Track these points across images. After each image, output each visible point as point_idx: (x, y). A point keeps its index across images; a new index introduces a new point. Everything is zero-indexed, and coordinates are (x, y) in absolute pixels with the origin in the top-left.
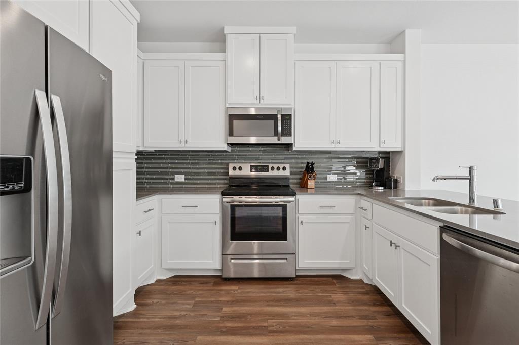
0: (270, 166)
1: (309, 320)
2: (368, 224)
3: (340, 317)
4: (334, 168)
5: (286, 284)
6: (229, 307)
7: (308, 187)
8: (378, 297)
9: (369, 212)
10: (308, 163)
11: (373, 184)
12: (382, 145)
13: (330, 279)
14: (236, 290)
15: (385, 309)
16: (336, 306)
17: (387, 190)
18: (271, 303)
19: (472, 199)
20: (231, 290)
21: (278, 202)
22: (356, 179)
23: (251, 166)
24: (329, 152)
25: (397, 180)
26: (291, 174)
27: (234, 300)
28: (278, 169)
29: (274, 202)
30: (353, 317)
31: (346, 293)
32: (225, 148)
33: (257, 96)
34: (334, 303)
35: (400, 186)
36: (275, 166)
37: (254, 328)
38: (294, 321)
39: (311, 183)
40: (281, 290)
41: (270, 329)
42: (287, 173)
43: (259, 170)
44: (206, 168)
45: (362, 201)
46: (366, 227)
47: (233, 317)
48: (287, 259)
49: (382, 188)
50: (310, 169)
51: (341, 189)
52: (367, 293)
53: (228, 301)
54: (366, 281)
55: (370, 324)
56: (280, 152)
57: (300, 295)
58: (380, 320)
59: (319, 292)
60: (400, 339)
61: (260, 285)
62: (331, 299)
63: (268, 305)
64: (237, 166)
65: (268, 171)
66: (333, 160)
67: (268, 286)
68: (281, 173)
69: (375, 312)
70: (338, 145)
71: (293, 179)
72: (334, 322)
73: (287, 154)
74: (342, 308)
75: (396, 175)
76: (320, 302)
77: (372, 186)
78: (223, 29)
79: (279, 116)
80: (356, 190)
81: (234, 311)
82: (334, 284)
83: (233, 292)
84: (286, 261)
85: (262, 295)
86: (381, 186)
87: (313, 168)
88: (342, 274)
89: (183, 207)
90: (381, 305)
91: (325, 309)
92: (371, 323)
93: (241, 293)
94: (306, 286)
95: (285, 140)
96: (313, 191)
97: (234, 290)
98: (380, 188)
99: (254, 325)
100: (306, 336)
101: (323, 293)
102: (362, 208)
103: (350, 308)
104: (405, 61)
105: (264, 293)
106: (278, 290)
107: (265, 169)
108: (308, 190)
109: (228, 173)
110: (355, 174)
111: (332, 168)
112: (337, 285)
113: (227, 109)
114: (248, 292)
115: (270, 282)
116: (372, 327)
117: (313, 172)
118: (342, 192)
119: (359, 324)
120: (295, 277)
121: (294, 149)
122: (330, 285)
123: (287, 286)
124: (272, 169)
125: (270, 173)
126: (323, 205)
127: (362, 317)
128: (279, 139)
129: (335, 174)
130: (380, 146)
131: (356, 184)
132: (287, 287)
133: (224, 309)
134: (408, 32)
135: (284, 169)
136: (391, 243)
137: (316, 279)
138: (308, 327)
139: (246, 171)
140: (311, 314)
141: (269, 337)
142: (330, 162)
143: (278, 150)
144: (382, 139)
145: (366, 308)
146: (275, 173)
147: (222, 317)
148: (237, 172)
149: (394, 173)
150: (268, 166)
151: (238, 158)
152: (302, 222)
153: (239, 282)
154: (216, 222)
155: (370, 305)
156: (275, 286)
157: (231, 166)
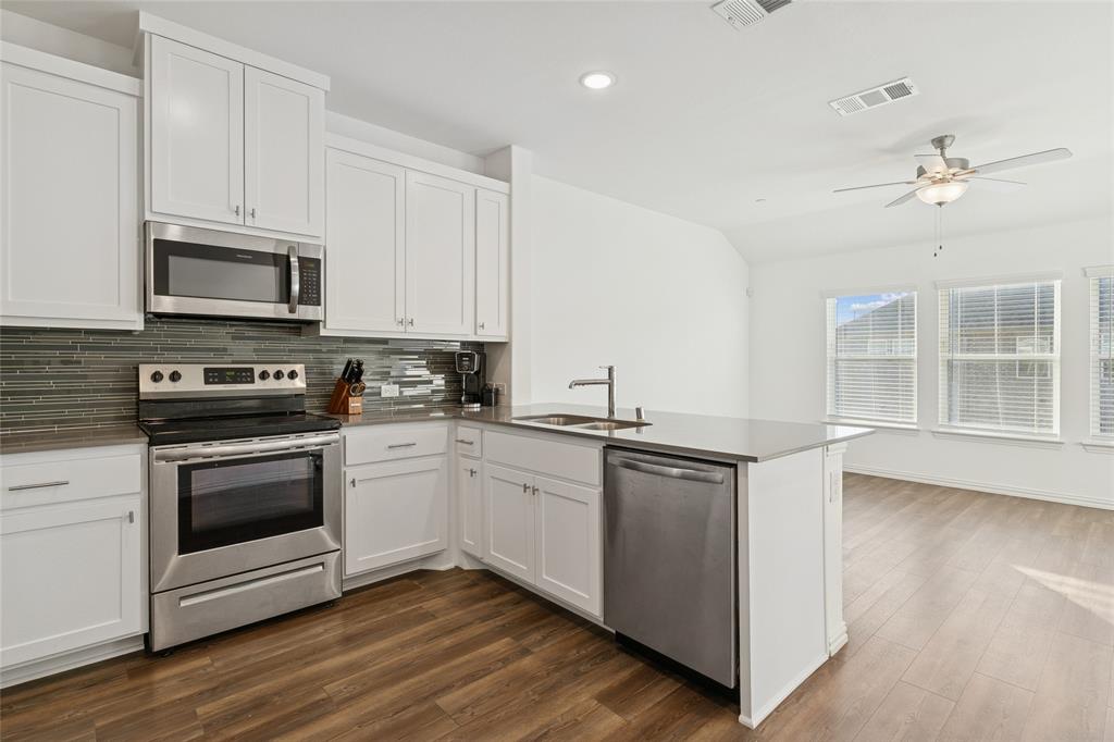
0: (258, 369)
1: (404, 656)
2: (474, 465)
3: (452, 631)
4: (392, 374)
5: (325, 616)
6: (213, 701)
7: (350, 412)
8: (494, 584)
9: (477, 446)
10: (349, 363)
11: (463, 399)
12: (480, 331)
13: (406, 581)
14: (208, 666)
15: (510, 596)
16: (436, 618)
17: (485, 408)
18: (309, 659)
19: (611, 412)
20: (198, 669)
21: (302, 447)
22: (433, 391)
23: (205, 370)
24: (385, 341)
25: (497, 390)
26: (308, 385)
27: (214, 685)
28: (278, 375)
29: (293, 447)
30: (471, 623)
31: (443, 595)
32: (138, 324)
33: (238, 207)
34: (433, 615)
35: (503, 400)
36: (272, 369)
37: (301, 711)
38: (378, 666)
39: (355, 404)
40: (320, 629)
41: (335, 700)
42: (300, 384)
43: (228, 379)
44: (52, 377)
45: (460, 429)
46: (472, 472)
47: (236, 716)
48: (322, 564)
49: (479, 405)
50: (354, 373)
51: (404, 412)
52: (473, 585)
53: (201, 693)
54: (466, 566)
55: (498, 623)
56: (279, 339)
57: (364, 624)
58: (508, 614)
59: (398, 608)
60: (543, 626)
61: (264, 635)
62: (422, 611)
63: (307, 664)
64: (166, 370)
65: (253, 382)
66: (392, 356)
67: (285, 632)
68: (286, 385)
69: (497, 606)
70: (410, 328)
71: (312, 397)
72: (447, 642)
73: (296, 343)
74: (448, 617)
75: (495, 382)
76: (406, 622)
77: (460, 402)
78: (135, 16)
79: (293, 260)
80: (431, 412)
81: (232, 703)
82: (417, 587)
83: (202, 671)
84: (321, 567)
85: (282, 651)
86: (474, 402)
87: (361, 372)
88: (424, 568)
89: (11, 490)
90: (502, 593)
91: (421, 628)
92: (499, 621)
93: (226, 666)
94: (364, 607)
95: (305, 312)
96: (359, 419)
97: (204, 667)
98: (475, 405)
99: (299, 706)
100: (411, 680)
101: (404, 607)
102: (462, 441)
103: (461, 612)
104: (510, 196)
105: (283, 647)
106: (313, 631)
107: (245, 376)
108: (350, 417)
109: (138, 389)
110: (431, 382)
111: (389, 373)
112: (423, 587)
113: (144, 226)
114: (244, 659)
115: (285, 624)
116: (504, 626)
117: (358, 380)
118: (408, 417)
119: (482, 630)
120: (340, 595)
121: (323, 333)
122: (412, 590)
123: (329, 618)
124: (264, 375)
125: (259, 386)
126: (394, 443)
127: (483, 619)
128: (292, 311)
129: (394, 383)
130: (476, 334)
131: (431, 401)
132: (329, 621)
133: (200, 710)
134: (514, 148)
135: (293, 375)
136: (525, 487)
137: (380, 589)
138: (407, 666)
139: (193, 382)
140: (403, 646)
141: (344, 712)
142: (386, 362)
143: (276, 334)
144: (480, 322)
145: (484, 604)
146: (271, 385)
147: (206, 727)
148: (166, 387)
149: (491, 380)
150: (252, 369)
151: (162, 349)
152: (353, 482)
153: (206, 647)
154: (131, 515)
155: (487, 599)
156: (305, 625)
157: (145, 372)
